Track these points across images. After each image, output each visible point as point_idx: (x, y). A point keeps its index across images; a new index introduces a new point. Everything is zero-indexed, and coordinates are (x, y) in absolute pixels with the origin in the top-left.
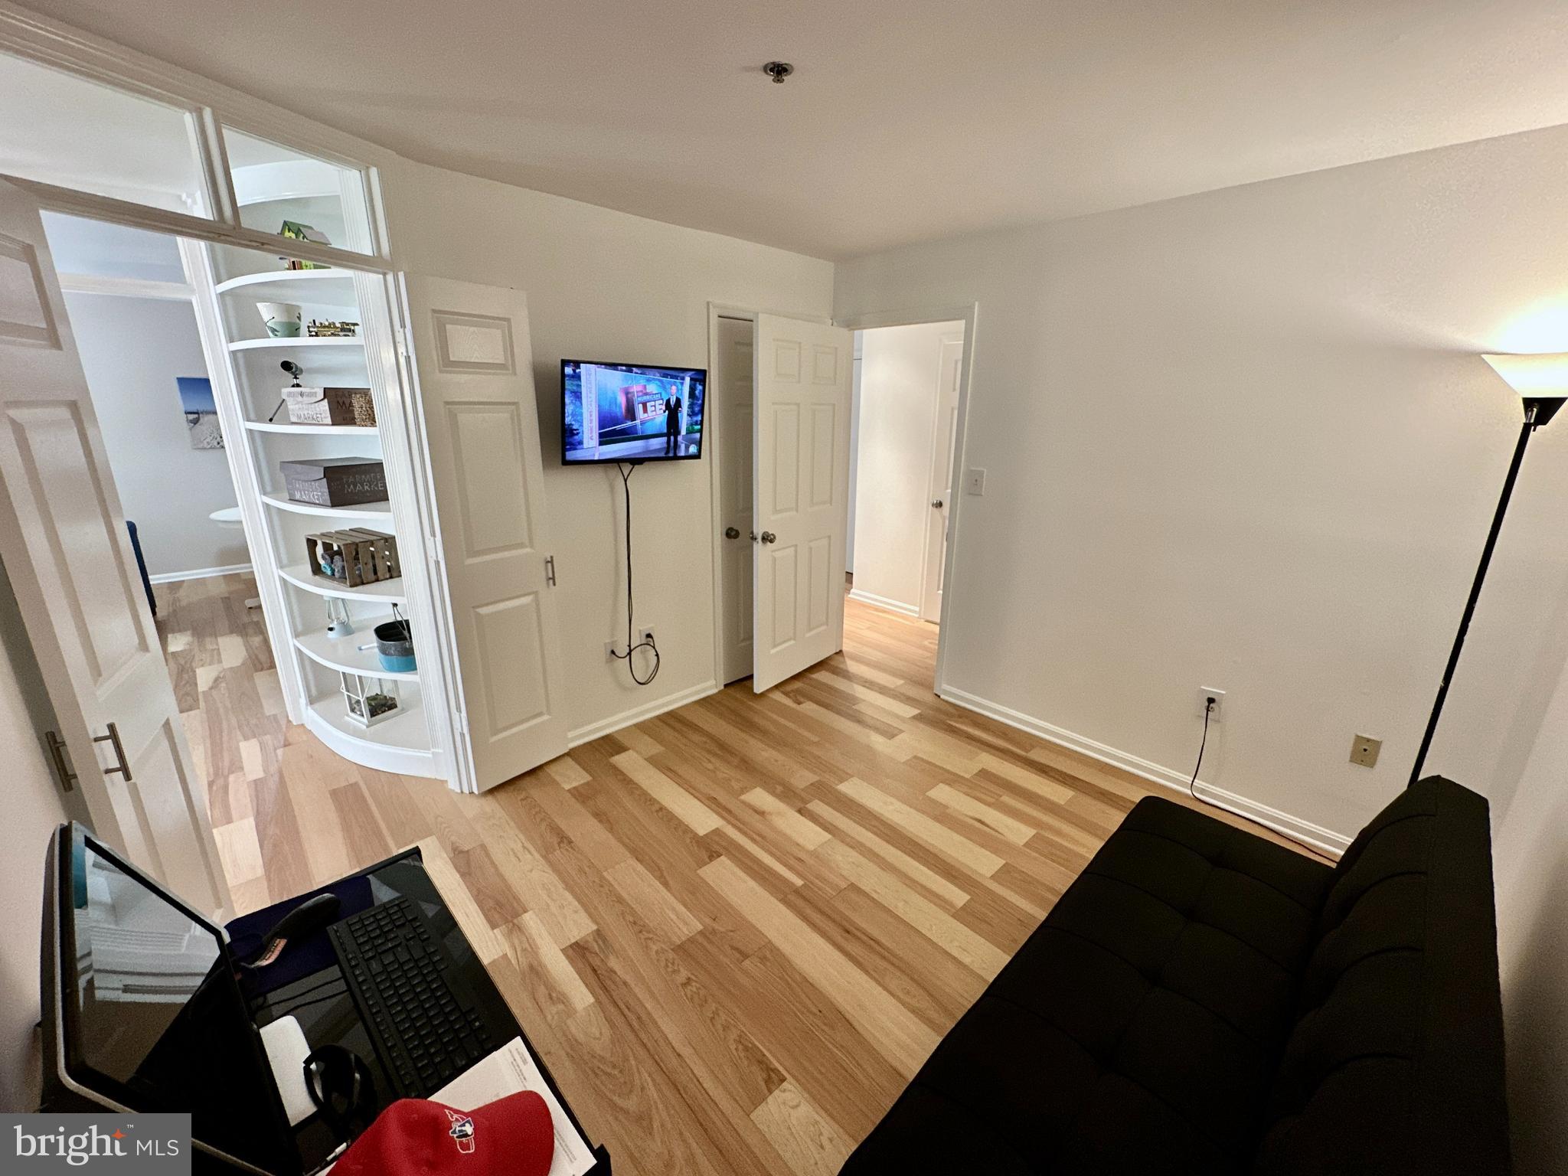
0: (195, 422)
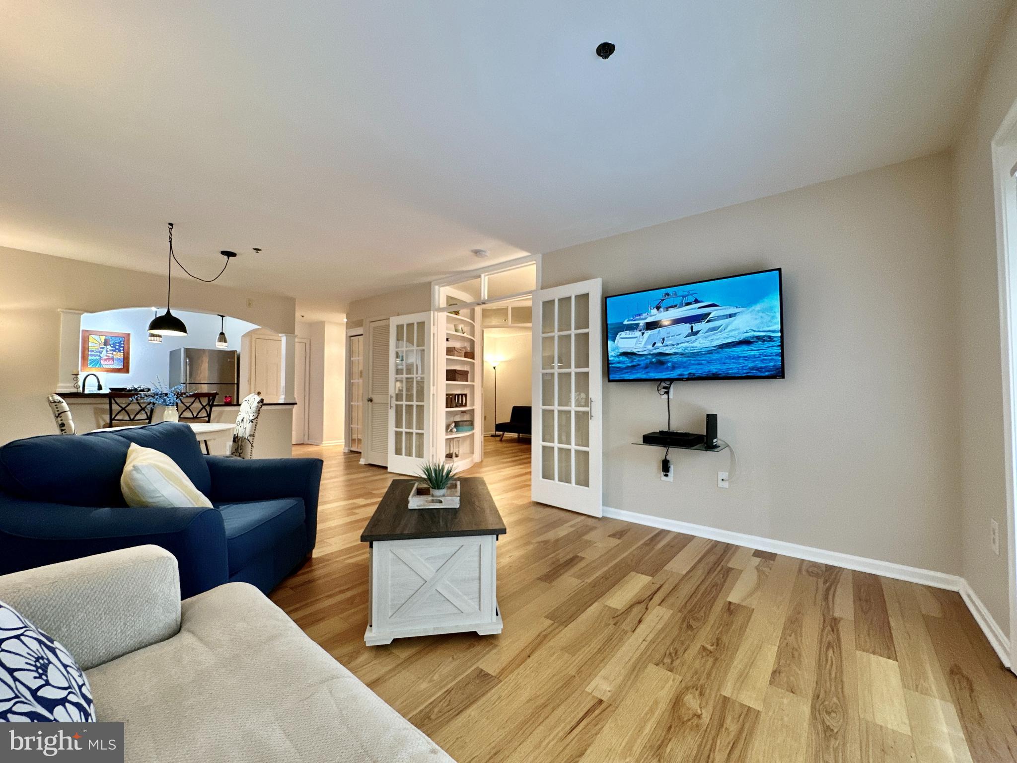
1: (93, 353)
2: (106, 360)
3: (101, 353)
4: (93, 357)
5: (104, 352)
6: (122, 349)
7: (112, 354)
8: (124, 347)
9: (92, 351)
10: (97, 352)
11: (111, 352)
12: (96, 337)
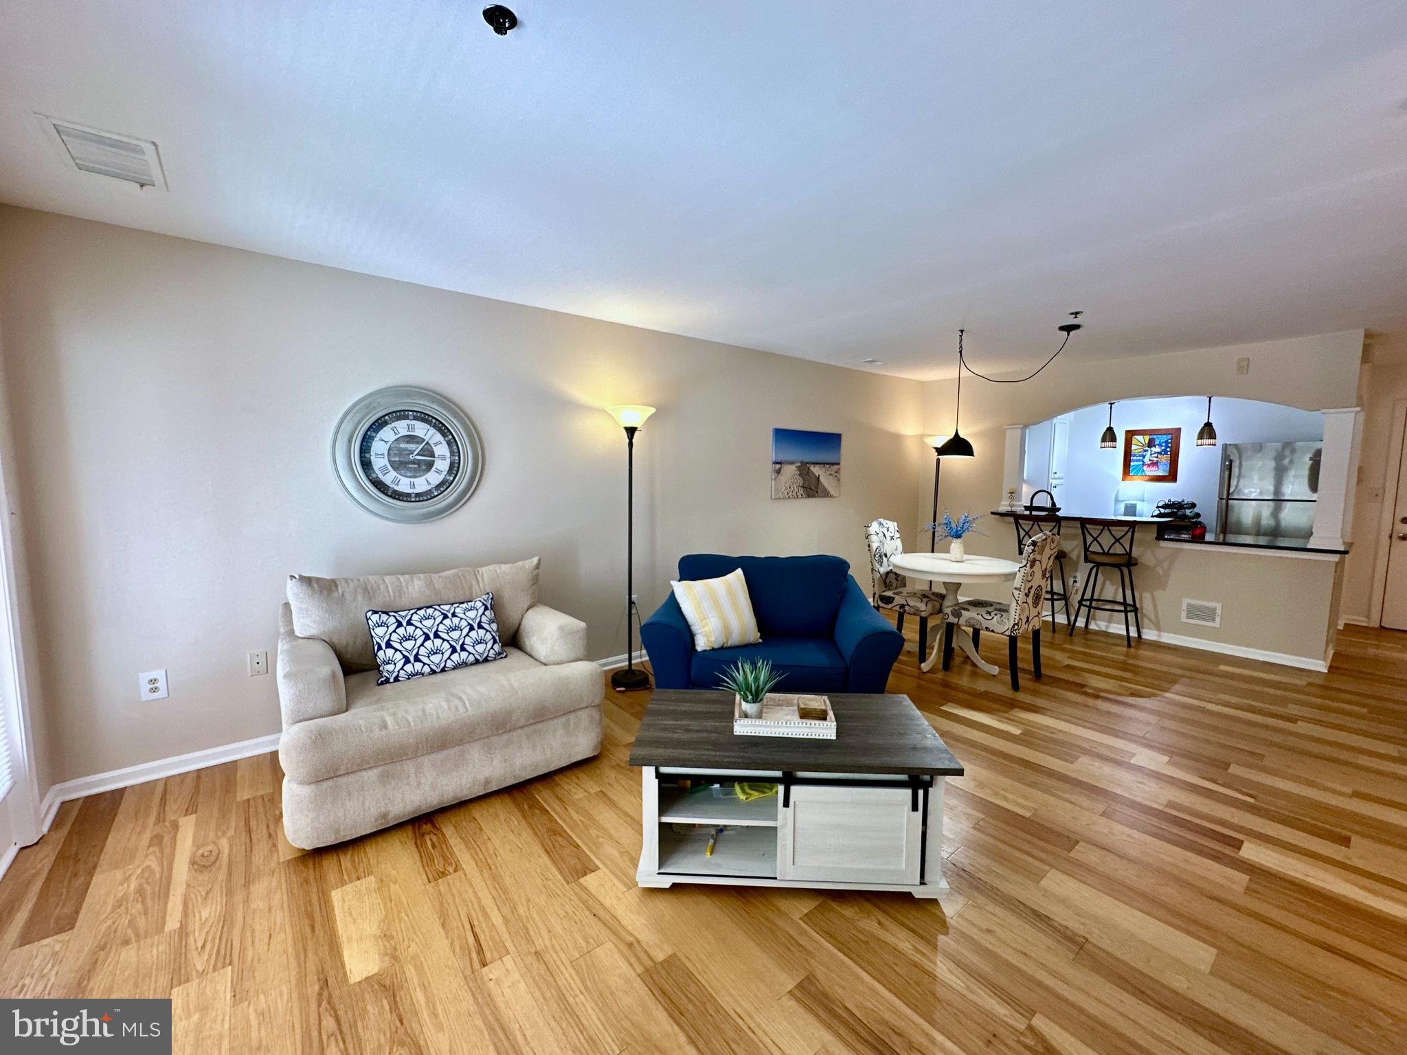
0: (778, 472)
1: (1135, 458)
2: (1149, 465)
3: (1144, 457)
4: (1136, 463)
5: (1149, 454)
6: (1168, 449)
7: (1157, 457)
8: (1171, 447)
9: (1135, 455)
10: (1140, 456)
11: (1156, 455)
12: (1140, 438)
